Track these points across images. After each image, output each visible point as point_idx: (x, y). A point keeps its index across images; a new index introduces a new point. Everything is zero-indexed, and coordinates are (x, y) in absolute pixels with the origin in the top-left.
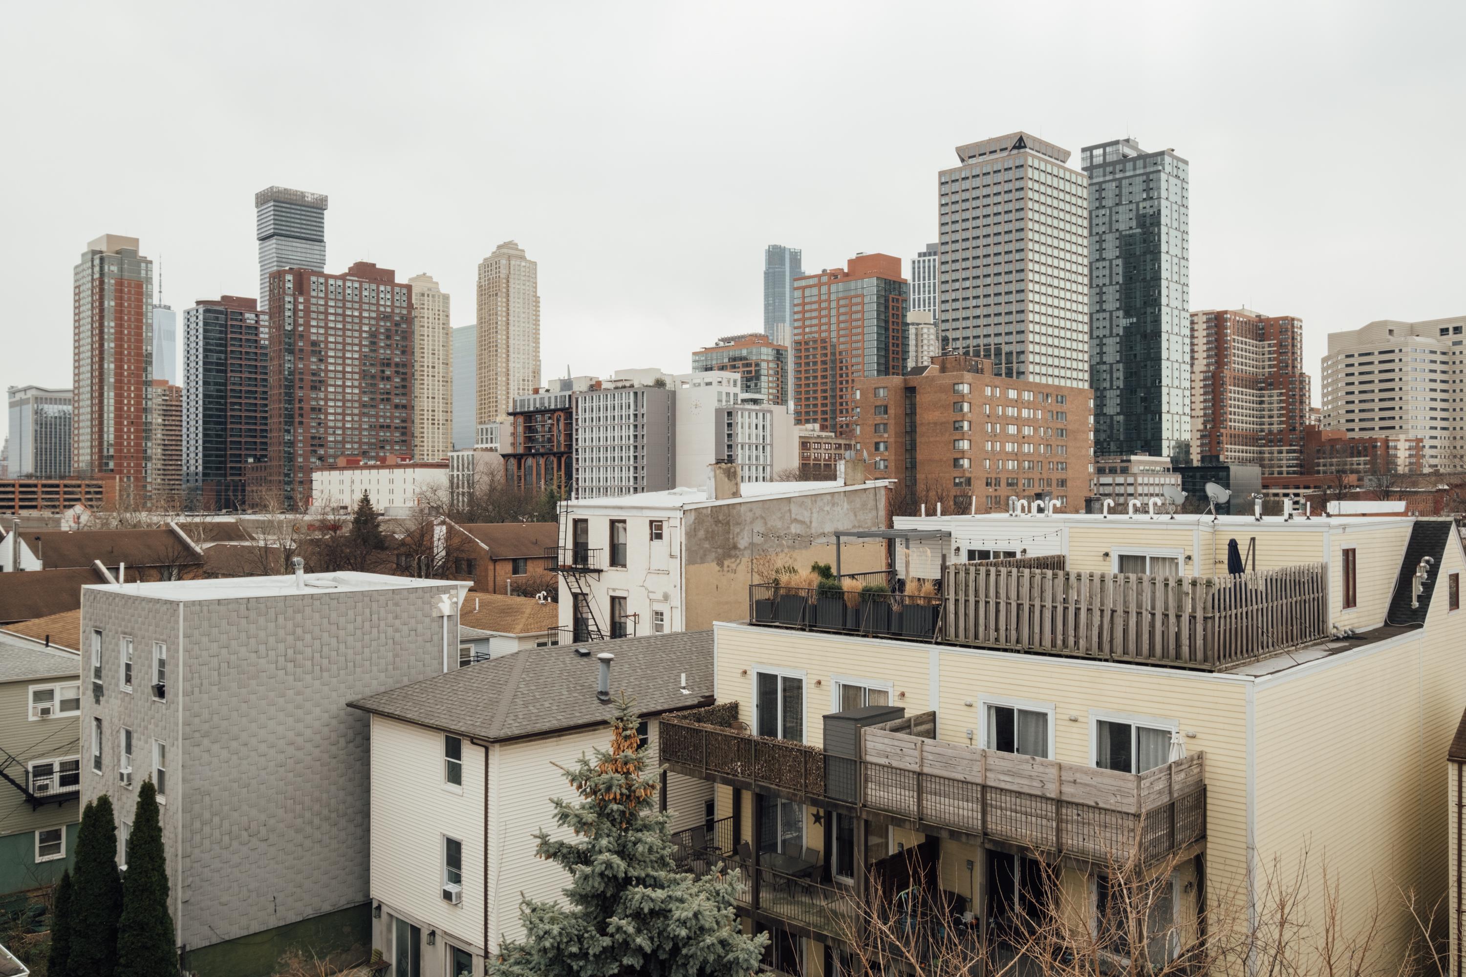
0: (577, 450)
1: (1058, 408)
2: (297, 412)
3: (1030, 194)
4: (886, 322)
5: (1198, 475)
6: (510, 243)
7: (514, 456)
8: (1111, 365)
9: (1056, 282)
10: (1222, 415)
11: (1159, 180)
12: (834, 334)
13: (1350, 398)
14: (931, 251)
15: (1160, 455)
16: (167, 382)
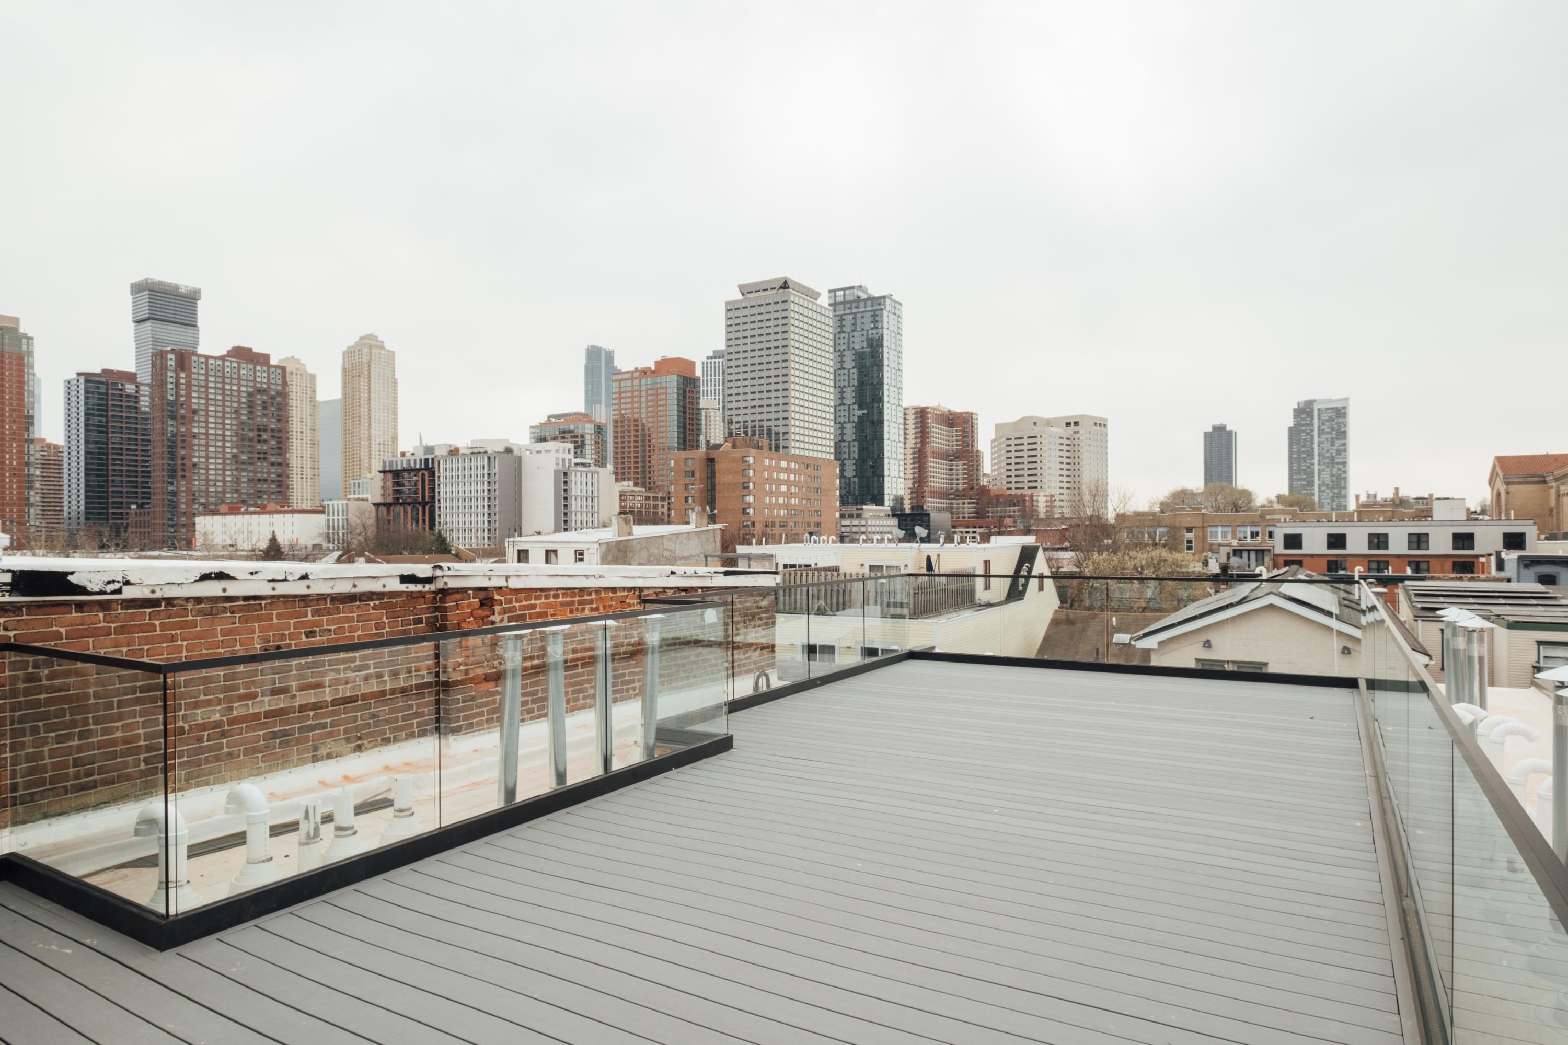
0: (439, 500)
1: (816, 473)
2: (180, 467)
3: (792, 321)
4: (684, 407)
5: (909, 519)
6: (371, 335)
7: (384, 504)
8: (849, 442)
9: (810, 384)
10: (925, 478)
11: (882, 316)
12: (644, 416)
13: (1009, 467)
14: (717, 355)
15: (883, 505)
16: (44, 440)
